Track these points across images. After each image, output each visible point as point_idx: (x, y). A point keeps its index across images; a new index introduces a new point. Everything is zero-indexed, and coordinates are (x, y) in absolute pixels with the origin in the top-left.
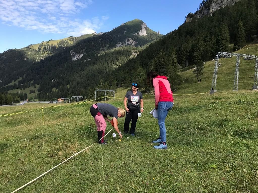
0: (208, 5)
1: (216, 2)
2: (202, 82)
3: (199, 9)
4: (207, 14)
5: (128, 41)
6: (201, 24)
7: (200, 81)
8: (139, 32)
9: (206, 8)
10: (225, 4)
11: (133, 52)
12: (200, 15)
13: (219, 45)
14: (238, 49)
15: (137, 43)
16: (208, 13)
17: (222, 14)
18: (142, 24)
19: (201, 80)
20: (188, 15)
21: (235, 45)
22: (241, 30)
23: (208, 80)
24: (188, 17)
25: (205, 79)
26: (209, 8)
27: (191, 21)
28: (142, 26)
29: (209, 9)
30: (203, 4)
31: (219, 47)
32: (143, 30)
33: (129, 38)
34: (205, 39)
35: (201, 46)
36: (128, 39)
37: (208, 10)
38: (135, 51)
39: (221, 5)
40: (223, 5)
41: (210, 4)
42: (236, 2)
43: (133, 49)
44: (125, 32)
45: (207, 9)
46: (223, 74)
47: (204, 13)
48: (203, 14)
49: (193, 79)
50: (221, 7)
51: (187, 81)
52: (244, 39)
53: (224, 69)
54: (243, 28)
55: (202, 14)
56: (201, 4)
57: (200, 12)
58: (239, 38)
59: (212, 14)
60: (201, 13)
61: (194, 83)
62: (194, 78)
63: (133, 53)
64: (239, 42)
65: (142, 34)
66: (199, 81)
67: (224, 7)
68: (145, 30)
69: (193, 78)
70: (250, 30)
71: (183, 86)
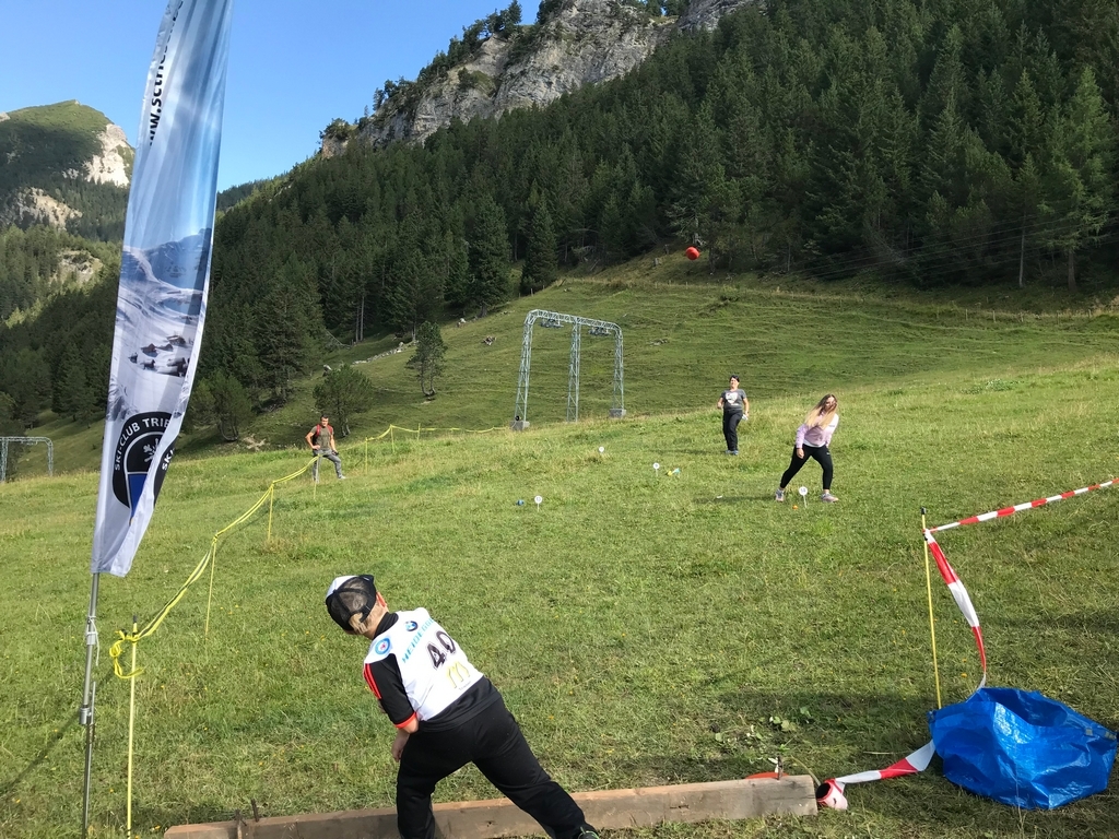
0: (406, 102)
1: (436, 97)
2: (439, 400)
3: (372, 112)
4: (406, 135)
5: (30, 202)
6: (389, 175)
7: (431, 396)
8: (88, 164)
9: (400, 112)
10: (467, 110)
11: (66, 257)
12: (377, 136)
13: (480, 272)
14: (536, 290)
15: (80, 215)
16: (407, 133)
17: (461, 150)
18: (105, 130)
19: (433, 394)
20: (329, 128)
21: (525, 275)
22: (541, 226)
23: (459, 393)
24: (330, 137)
25: (447, 389)
26: (411, 112)
27: (343, 152)
28: (103, 138)
29: (412, 117)
30: (387, 96)
31: (479, 277)
32: (111, 157)
33: (34, 190)
34: (422, 242)
35: (416, 268)
36: (31, 193)
37: (408, 120)
38: (77, 253)
39: (456, 112)
40: (460, 112)
41: (415, 99)
42: (506, 112)
43: (66, 244)
44: (13, 155)
45: (404, 116)
46: (504, 373)
47: (392, 129)
48: (391, 135)
49: (402, 388)
50: (455, 120)
51: (384, 396)
52: (552, 255)
53: (504, 356)
54: (549, 220)
55: (386, 132)
56: (381, 94)
57: (379, 122)
58: (537, 251)
59: (422, 139)
60: (381, 129)
61: (412, 405)
62: (405, 384)
63: (64, 262)
64: (539, 266)
65: (105, 178)
66: (427, 395)
67: (465, 121)
68: (120, 158)
69: (401, 384)
70: (564, 228)
71: (373, 413)
